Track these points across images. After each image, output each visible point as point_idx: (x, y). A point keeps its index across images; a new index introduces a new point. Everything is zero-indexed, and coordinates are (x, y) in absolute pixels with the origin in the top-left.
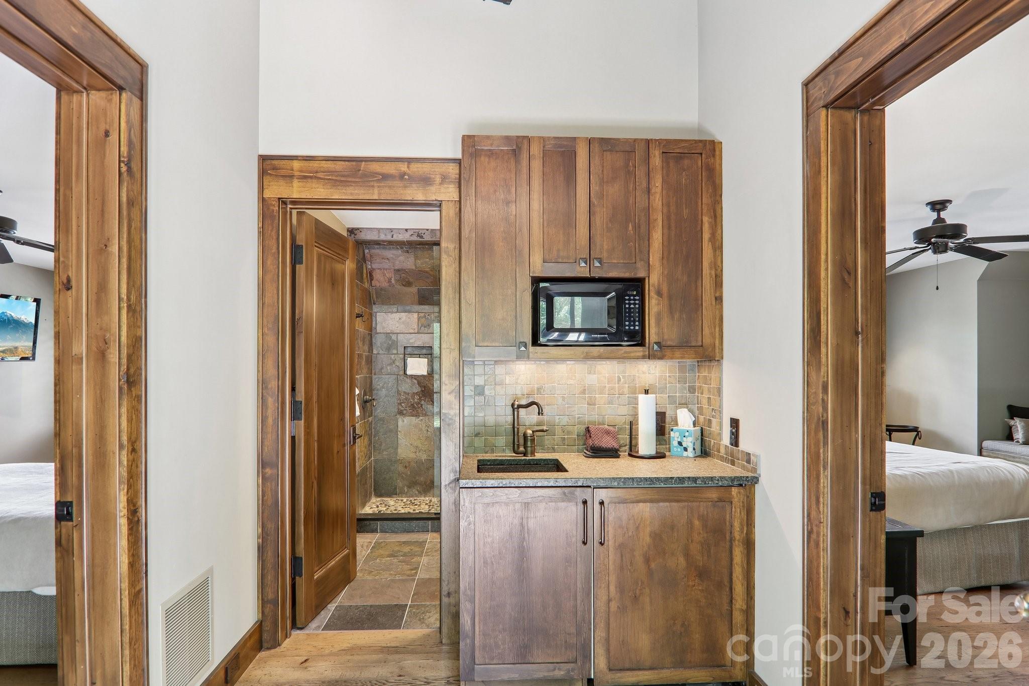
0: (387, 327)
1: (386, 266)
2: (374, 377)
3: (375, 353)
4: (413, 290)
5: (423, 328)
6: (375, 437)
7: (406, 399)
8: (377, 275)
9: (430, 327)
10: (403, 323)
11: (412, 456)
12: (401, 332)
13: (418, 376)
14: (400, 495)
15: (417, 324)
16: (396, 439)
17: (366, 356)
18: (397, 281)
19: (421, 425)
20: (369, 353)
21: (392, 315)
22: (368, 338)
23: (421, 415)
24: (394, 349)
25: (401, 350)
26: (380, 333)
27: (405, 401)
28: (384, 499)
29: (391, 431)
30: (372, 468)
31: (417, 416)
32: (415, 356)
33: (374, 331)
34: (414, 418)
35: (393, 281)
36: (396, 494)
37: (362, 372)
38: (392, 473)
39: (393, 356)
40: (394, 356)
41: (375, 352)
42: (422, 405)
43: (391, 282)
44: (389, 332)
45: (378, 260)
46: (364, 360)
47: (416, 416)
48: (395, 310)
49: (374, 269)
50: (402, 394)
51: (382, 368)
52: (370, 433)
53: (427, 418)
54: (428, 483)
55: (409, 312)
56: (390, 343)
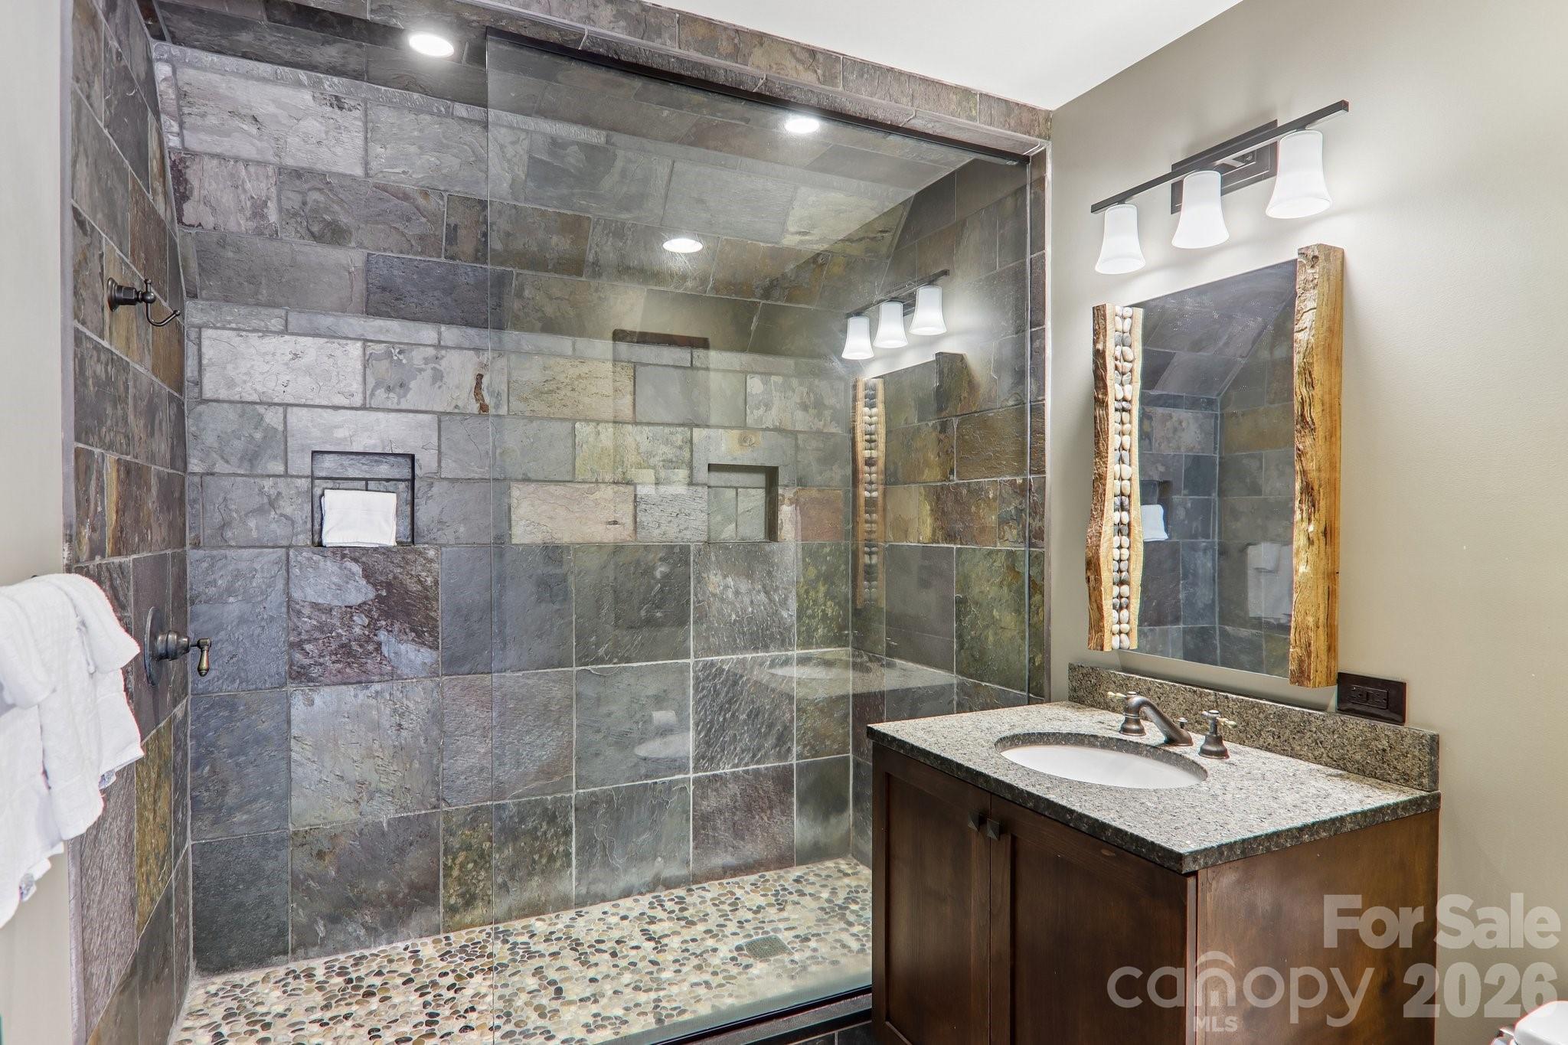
0: (245, 382)
1: (247, 150)
2: (193, 555)
3: (196, 469)
4: (351, 257)
5: (381, 393)
6: (197, 765)
7: (320, 628)
8: (204, 180)
9: (409, 389)
10: (308, 371)
11: (345, 814)
12: (303, 401)
13: (365, 550)
14: (301, 952)
15: (360, 378)
16: (283, 765)
17: (160, 479)
18: (283, 211)
19: (378, 710)
20: (173, 467)
21: (266, 340)
22: (165, 414)
23: (376, 678)
24: (275, 458)
25: (301, 463)
26: (217, 401)
27: (317, 635)
28: (236, 977)
29: (261, 740)
30: (186, 878)
31: (363, 682)
32: (350, 484)
33: (191, 393)
34: (351, 690)
35: (273, 216)
36: (285, 953)
37: (143, 539)
38: (269, 884)
39: (268, 483)
40: (276, 484)
41: (195, 465)
42: (379, 644)
43: (263, 217)
44: (255, 398)
45: (212, 120)
46: (154, 491)
47: (360, 682)
48: (276, 324)
49: (194, 155)
50: (307, 611)
51: (225, 525)
52: (179, 759)
53: (397, 685)
54: (401, 895)
55: (332, 335)
56: (258, 436)
